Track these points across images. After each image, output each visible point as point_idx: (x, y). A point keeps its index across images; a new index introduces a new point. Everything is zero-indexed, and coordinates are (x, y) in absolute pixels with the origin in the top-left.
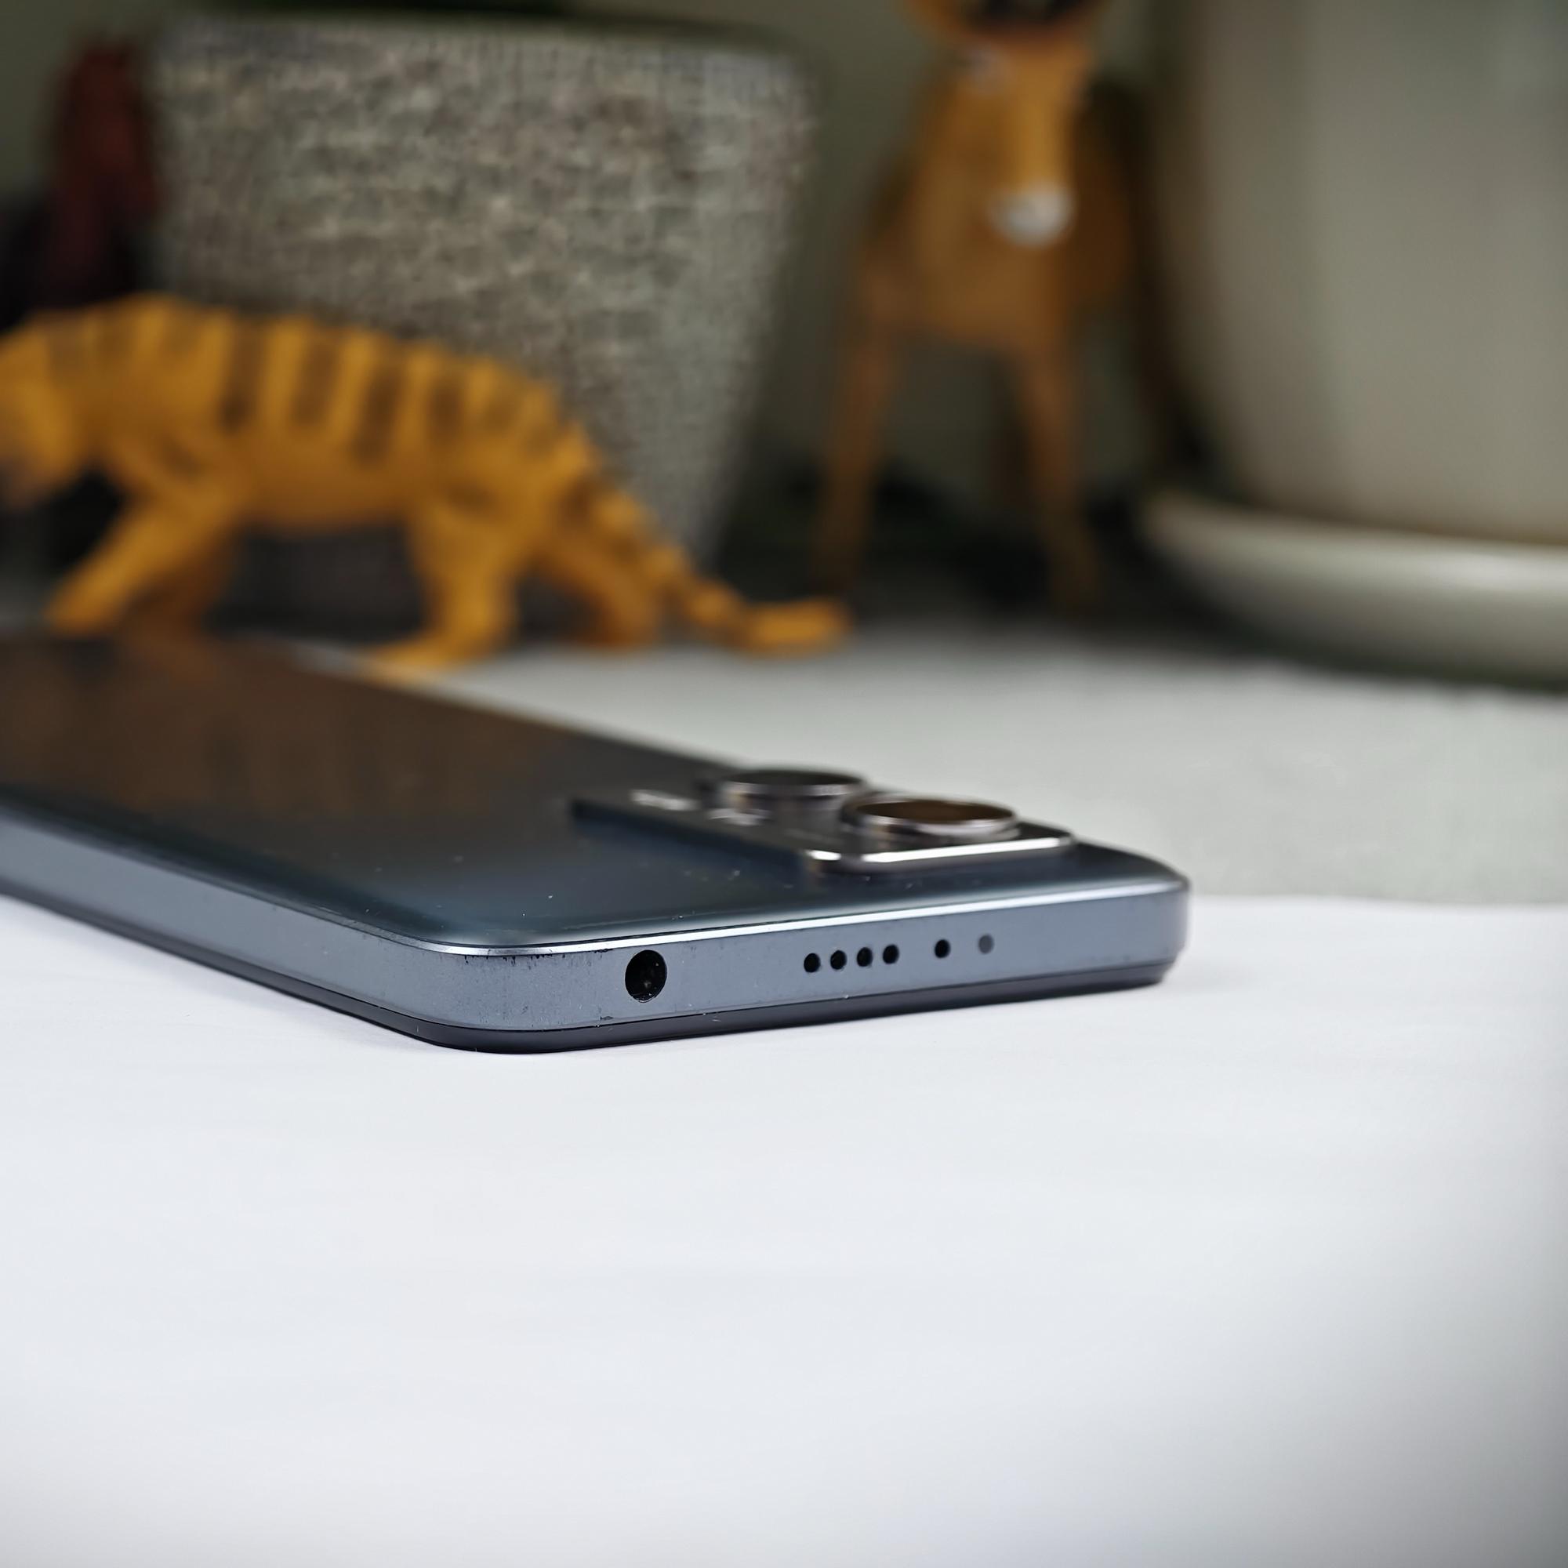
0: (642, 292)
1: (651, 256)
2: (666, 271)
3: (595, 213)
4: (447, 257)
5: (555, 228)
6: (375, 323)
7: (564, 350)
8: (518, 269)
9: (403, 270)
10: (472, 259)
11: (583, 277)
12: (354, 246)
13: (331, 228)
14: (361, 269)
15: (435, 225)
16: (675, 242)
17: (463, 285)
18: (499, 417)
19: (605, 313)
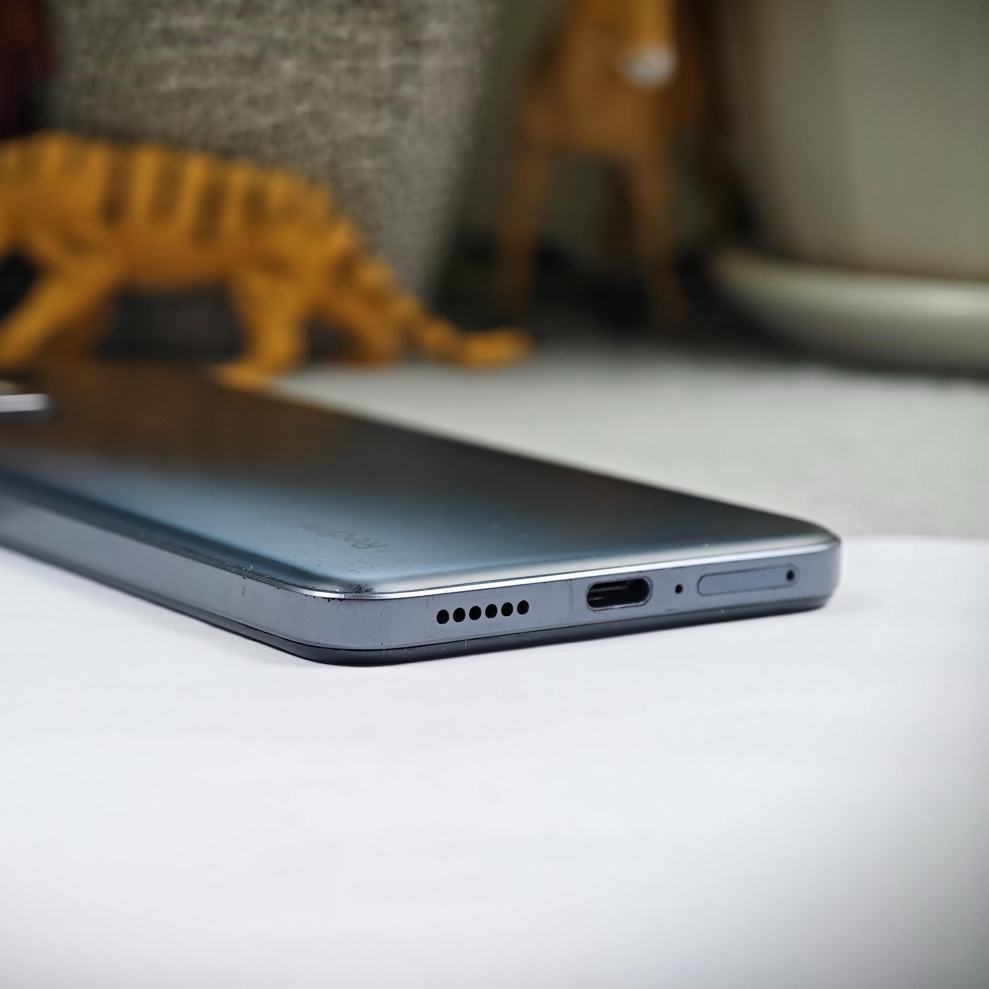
0: (385, 124)
1: (390, 99)
2: (402, 110)
3: (354, 71)
4: (252, 102)
5: (325, 81)
6: (204, 148)
7: (333, 165)
8: (302, 108)
9: (221, 112)
10: (269, 103)
11: (344, 115)
12: (187, 96)
13: (173, 83)
14: (194, 112)
15: (244, 81)
16: (407, 90)
17: (264, 121)
18: (291, 212)
19: (361, 139)
